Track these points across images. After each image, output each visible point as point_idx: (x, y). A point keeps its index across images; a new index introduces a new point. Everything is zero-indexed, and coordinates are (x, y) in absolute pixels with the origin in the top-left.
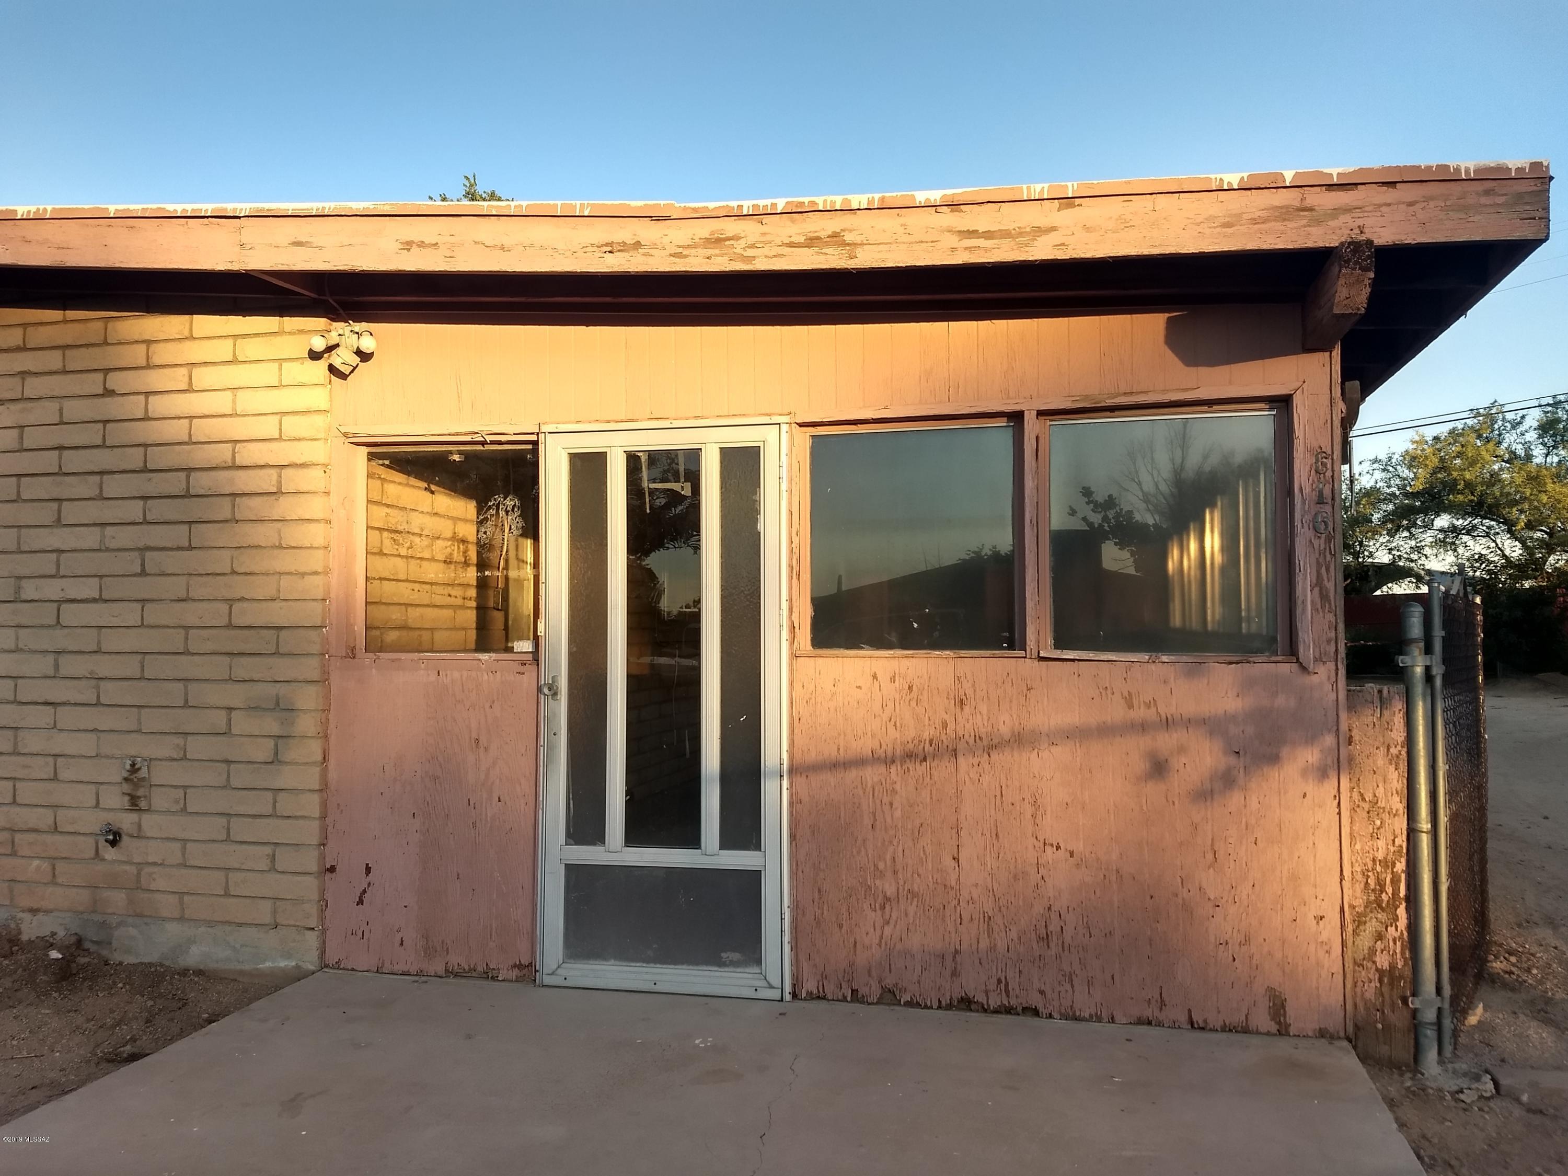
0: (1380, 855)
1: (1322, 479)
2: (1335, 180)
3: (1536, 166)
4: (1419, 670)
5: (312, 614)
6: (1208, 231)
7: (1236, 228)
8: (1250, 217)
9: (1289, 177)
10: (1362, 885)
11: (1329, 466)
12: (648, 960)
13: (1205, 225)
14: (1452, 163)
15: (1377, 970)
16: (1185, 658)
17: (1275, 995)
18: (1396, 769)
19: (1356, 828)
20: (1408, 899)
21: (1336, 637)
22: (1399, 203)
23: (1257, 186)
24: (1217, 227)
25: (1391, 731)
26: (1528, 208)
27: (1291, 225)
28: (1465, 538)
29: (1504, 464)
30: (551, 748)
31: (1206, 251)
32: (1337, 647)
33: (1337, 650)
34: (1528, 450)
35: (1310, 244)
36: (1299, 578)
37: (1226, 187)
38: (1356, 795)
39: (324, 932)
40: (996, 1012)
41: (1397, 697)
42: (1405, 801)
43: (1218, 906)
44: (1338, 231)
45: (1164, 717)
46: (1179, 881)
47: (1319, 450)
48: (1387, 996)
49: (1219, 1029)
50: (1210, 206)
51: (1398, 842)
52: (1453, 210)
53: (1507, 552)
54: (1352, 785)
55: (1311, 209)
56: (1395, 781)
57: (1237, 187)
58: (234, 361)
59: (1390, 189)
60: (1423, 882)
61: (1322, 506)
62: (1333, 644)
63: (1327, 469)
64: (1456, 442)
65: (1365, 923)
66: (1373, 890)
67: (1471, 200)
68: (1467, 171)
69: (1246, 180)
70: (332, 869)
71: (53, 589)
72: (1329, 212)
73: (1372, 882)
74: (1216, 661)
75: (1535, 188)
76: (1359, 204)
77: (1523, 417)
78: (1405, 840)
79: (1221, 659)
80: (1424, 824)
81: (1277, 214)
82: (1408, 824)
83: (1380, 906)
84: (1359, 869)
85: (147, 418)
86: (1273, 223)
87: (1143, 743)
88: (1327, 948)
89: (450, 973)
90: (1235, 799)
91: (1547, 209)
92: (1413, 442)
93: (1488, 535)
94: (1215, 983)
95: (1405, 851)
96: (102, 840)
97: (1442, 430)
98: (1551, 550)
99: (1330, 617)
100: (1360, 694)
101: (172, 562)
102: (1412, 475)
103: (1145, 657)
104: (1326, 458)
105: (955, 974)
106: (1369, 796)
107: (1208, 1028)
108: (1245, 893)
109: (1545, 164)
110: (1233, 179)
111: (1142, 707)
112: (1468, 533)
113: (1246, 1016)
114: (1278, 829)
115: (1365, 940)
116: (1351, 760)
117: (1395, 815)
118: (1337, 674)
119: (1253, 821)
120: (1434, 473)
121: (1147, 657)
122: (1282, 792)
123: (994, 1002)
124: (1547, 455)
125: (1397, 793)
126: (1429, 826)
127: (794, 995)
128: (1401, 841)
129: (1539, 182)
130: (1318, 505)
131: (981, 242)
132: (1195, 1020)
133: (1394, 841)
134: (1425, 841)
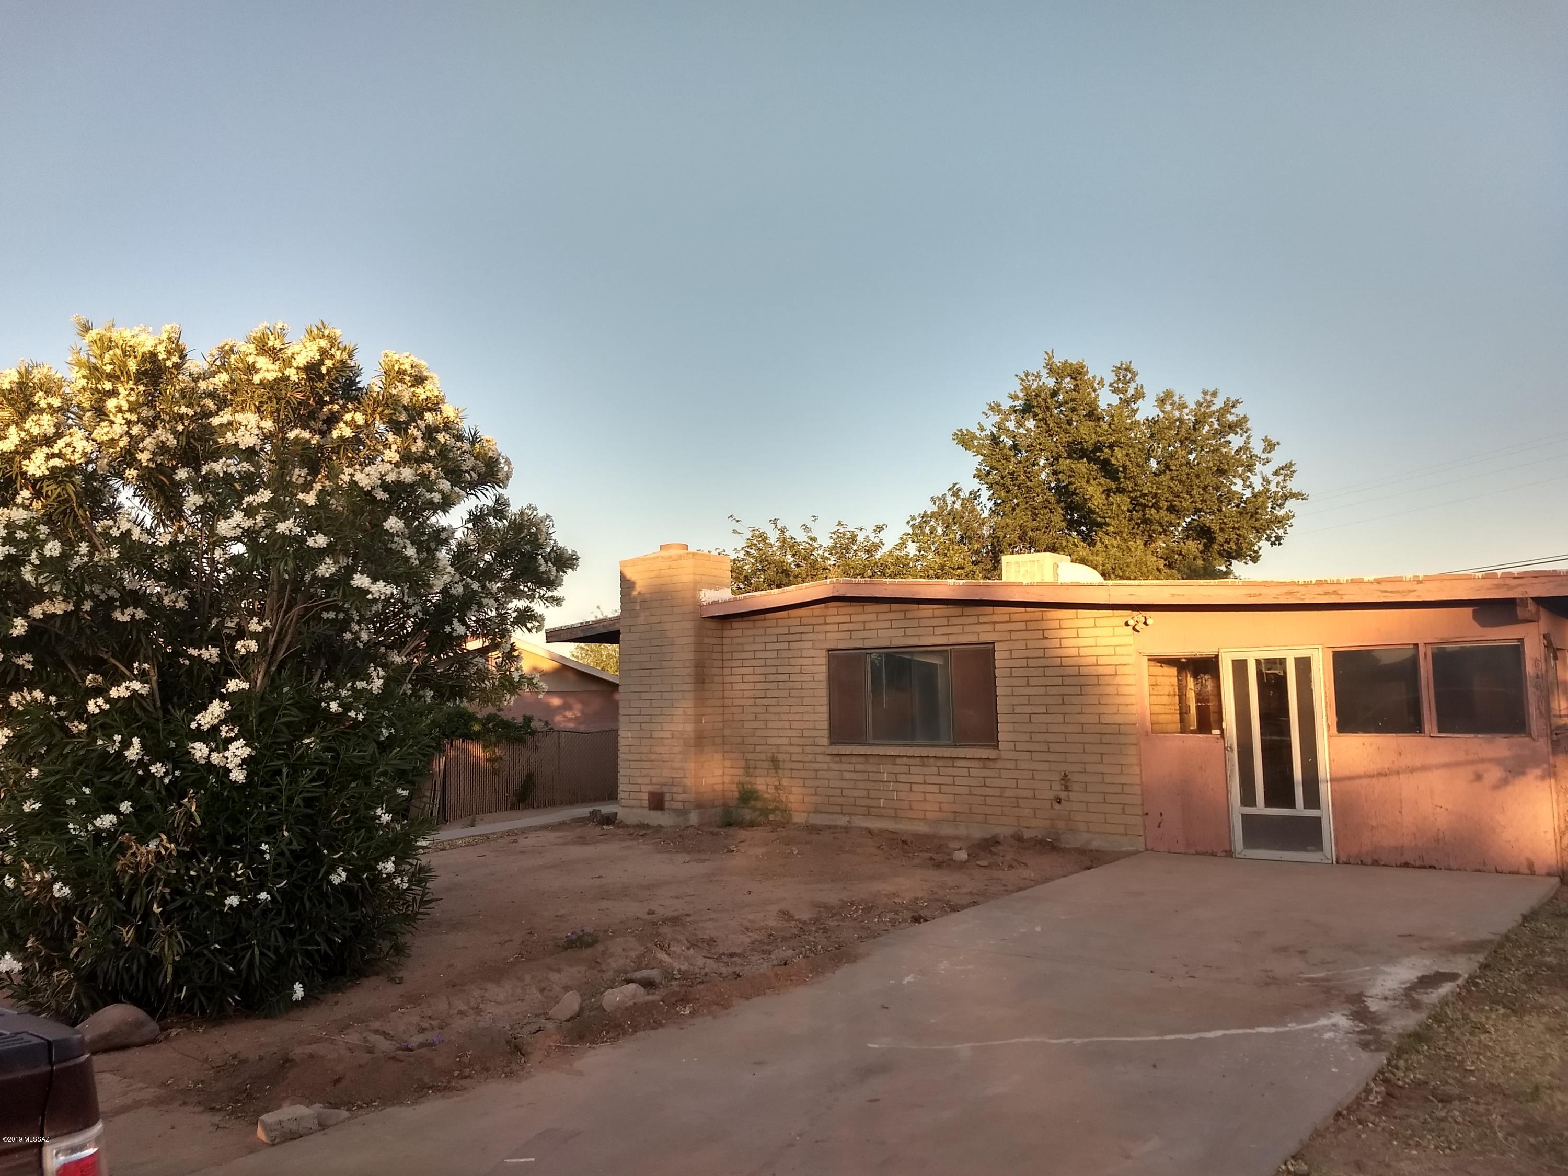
1: (1538, 669)
5: (1132, 719)
12: (1277, 850)
16: (1487, 736)
17: (1529, 860)
27: (1501, 590)
30: (1232, 770)
32: (1547, 731)
39: (1145, 838)
40: (1419, 868)
43: (1505, 828)
44: (1518, 593)
45: (1480, 759)
46: (1489, 819)
47: (1535, 659)
49: (1508, 873)
50: (1472, 584)
55: (1508, 585)
58: (1095, 626)
61: (1538, 679)
62: (1545, 730)
63: (1539, 665)
70: (1147, 814)
71: (1028, 709)
72: (1514, 586)
74: (1499, 737)
81: (1496, 586)
85: (1061, 647)
87: (1472, 768)
88: (1549, 843)
89: (1197, 853)
90: (1509, 788)
94: (1505, 856)
96: (1054, 802)
99: (1544, 720)
101: (1074, 700)
104: (1538, 661)
105: (1402, 854)
107: (1504, 872)
108: (1516, 822)
111: (1472, 755)
113: (1518, 868)
114: (1528, 800)
116: (1555, 773)
119: (1517, 797)
121: (1474, 736)
122: (1527, 785)
123: (1418, 864)
127: (1337, 862)
131: (1389, 594)
132: (1498, 870)
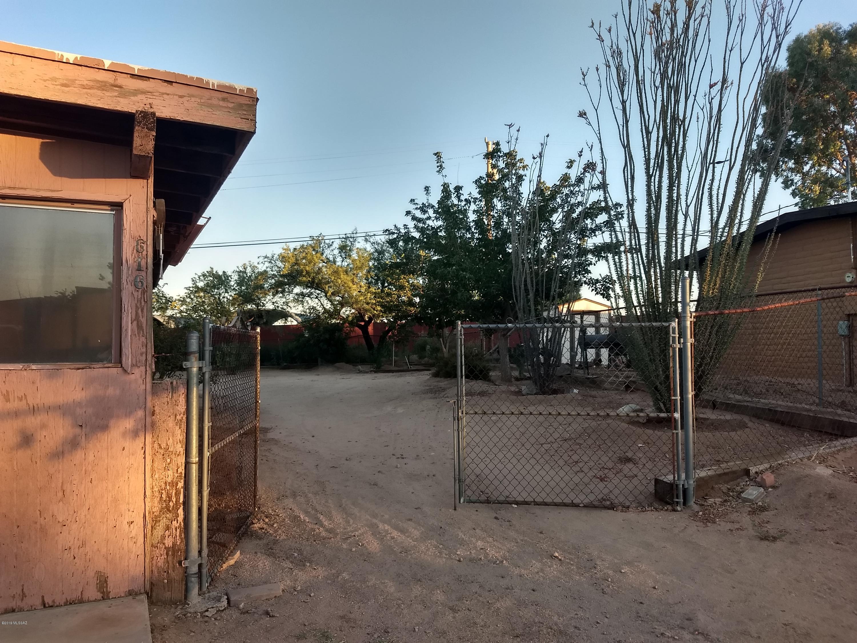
0: (169, 480)
1: (140, 256)
2: (136, 72)
3: (250, 90)
4: (195, 370)
6: (51, 87)
7: (71, 88)
8: (80, 83)
9: (107, 64)
10: (159, 499)
11: (145, 248)
13: (50, 82)
14: (205, 78)
15: (165, 548)
16: (48, 366)
17: (101, 576)
18: (180, 428)
19: (156, 465)
20: (184, 503)
21: (146, 351)
22: (174, 95)
23: (86, 65)
24: (58, 85)
25: (178, 406)
26: (245, 113)
27: (108, 94)
28: (308, 299)
29: (324, 264)
31: (50, 99)
32: (146, 357)
33: (146, 359)
34: (334, 258)
35: (119, 108)
36: (124, 316)
37: (64, 61)
38: (156, 446)
41: (182, 386)
42: (184, 446)
43: (65, 525)
44: (137, 104)
45: (31, 406)
46: (38, 513)
47: (139, 238)
48: (170, 562)
49: (63, 605)
50: (54, 70)
51: (180, 470)
52: (204, 105)
53: (325, 306)
54: (154, 440)
55: (120, 87)
56: (179, 435)
57: (72, 62)
59: (169, 85)
60: (192, 492)
61: (140, 272)
62: (144, 355)
63: (143, 250)
64: (303, 251)
65: (160, 521)
66: (164, 501)
67: (215, 102)
68: (213, 85)
69: (79, 59)
72: (132, 91)
73: (164, 496)
74: (69, 367)
75: (249, 103)
76: (151, 90)
77: (333, 242)
78: (184, 469)
79: (73, 366)
80: (195, 458)
81: (98, 85)
82: (186, 460)
83: (169, 510)
84: (157, 490)
86: (95, 91)
87: (17, 424)
88: (134, 540)
90: (79, 455)
91: (255, 115)
92: (284, 249)
93: (317, 298)
94: (61, 576)
95: (183, 475)
97: (298, 245)
98: (342, 306)
99: (143, 339)
100: (160, 385)
102: (283, 266)
103: (20, 366)
104: (143, 243)
106: (163, 445)
107: (55, 605)
108: (83, 514)
109: (255, 90)
110: (71, 57)
111: (16, 400)
112: (309, 296)
113: (82, 592)
114: (106, 471)
115: (159, 531)
116: (153, 425)
117: (178, 455)
118: (146, 374)
119: (90, 468)
120: (292, 266)
121: (21, 367)
122: (110, 448)
124: (343, 261)
125: (180, 442)
126: (197, 459)
128: (182, 470)
129: (251, 100)
130: (138, 272)
132: (46, 602)
133: (177, 470)
134: (194, 468)
